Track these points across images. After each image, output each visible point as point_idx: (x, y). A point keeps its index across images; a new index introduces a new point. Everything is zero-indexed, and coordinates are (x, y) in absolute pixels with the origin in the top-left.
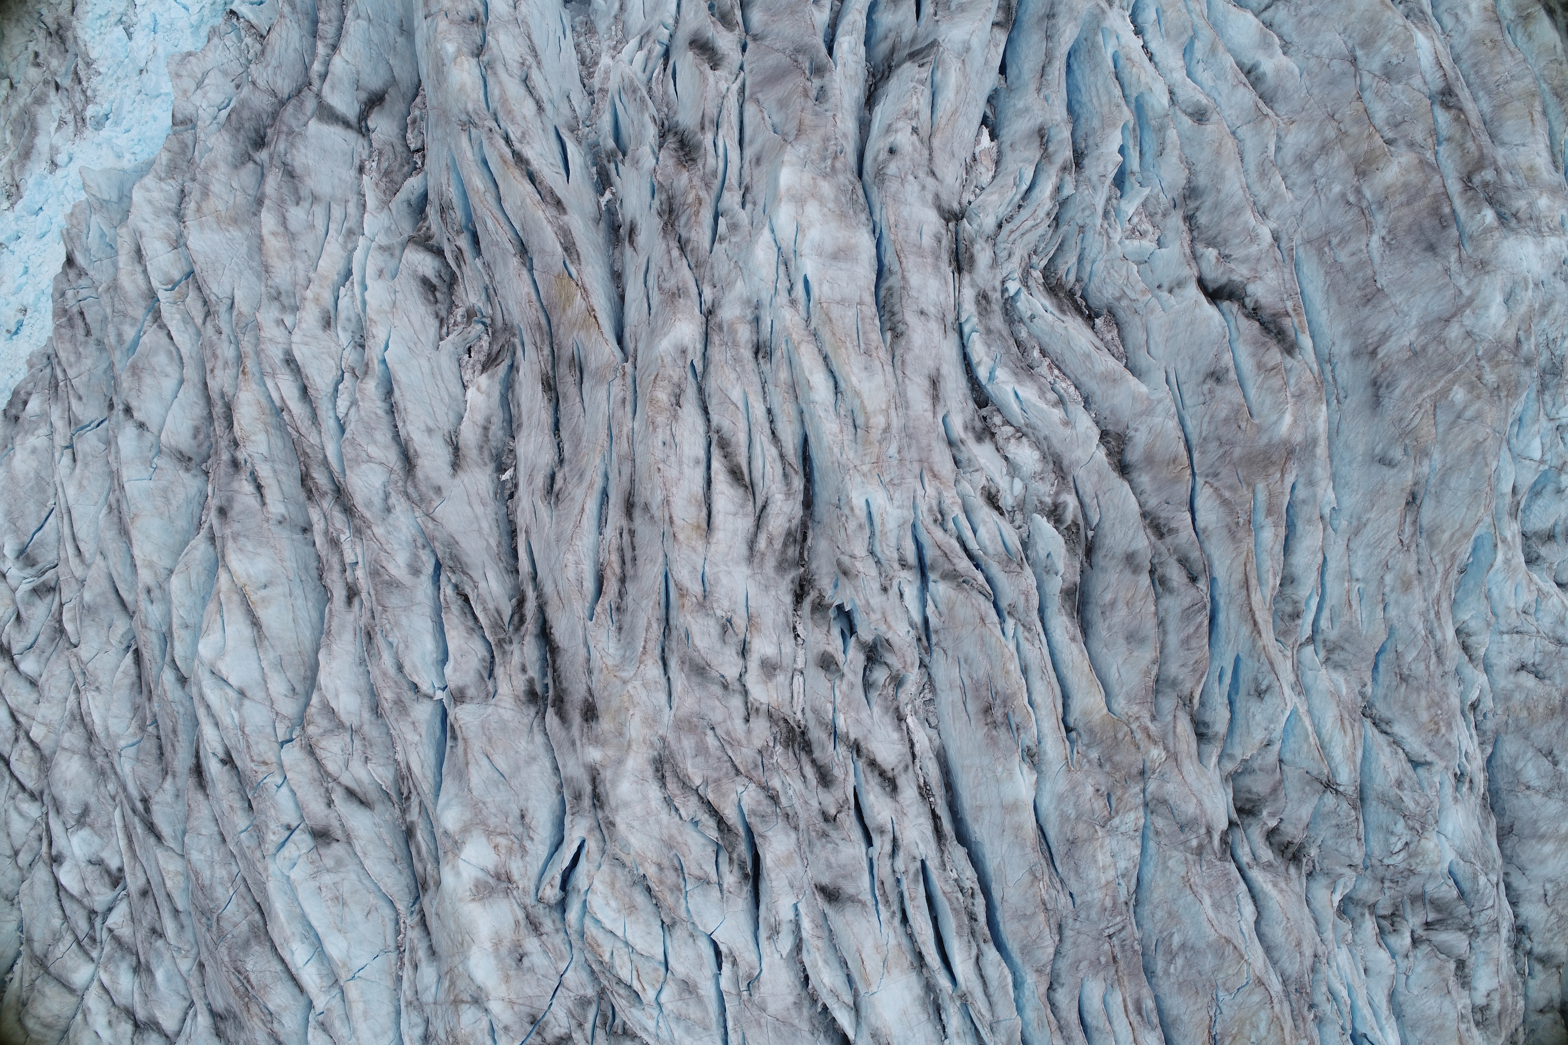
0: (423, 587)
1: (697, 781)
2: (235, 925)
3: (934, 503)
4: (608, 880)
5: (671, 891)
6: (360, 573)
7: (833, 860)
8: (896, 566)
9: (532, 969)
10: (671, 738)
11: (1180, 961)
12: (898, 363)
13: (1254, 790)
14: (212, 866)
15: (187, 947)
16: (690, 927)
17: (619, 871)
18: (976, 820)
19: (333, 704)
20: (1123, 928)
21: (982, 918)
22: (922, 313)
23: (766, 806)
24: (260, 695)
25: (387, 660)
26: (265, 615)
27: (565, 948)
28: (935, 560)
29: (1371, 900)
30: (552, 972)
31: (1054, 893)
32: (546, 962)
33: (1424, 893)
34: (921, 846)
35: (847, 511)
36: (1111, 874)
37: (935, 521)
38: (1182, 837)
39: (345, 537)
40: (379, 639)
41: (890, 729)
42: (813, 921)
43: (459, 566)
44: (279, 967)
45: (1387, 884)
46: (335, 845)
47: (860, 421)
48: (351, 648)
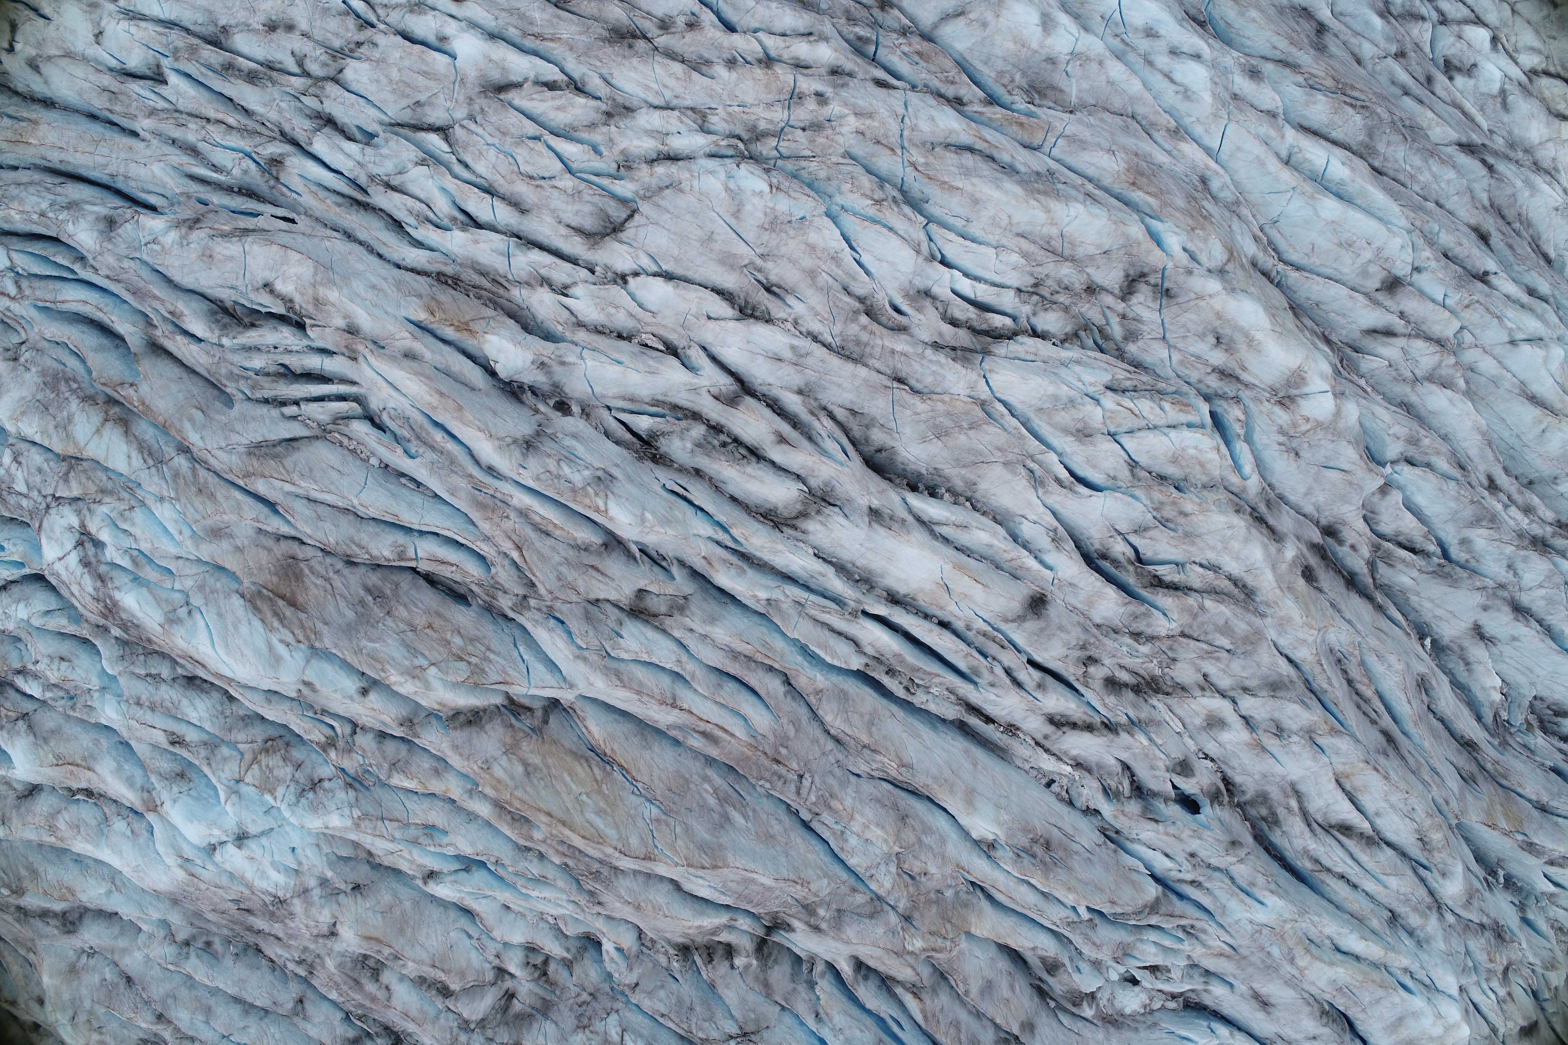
0: (1450, 535)
1: (1208, 603)
2: (1389, 143)
3: (1202, 936)
4: (1208, 466)
5: (1162, 503)
6: (1499, 507)
7: (1063, 635)
8: (1201, 879)
9: (1202, 336)
10: (1258, 621)
11: (712, 801)
12: (1311, 1000)
13: (776, 968)
14: (1434, 176)
15: (1378, 68)
16: (1120, 484)
17: (1204, 479)
18: (967, 752)
19: (1448, 392)
20: (798, 793)
21: (886, 680)
22: (1314, 1038)
23: (1140, 626)
24: (1497, 351)
25: (1442, 464)
26: (1531, 413)
27: (1183, 371)
28: (1170, 902)
29: (577, 969)
30: (1180, 345)
31: (874, 766)
32: (1192, 349)
33: (546, 1016)
34: (993, 697)
35: (1273, 886)
36: (856, 826)
37: (1192, 927)
38: (834, 906)
39: (1524, 522)
40: (1456, 473)
41: (1084, 754)
42: (1028, 569)
43: (1439, 574)
44: (1334, 135)
45: (585, 996)
46: (1377, 285)
47: (1313, 948)
48: (1465, 445)
